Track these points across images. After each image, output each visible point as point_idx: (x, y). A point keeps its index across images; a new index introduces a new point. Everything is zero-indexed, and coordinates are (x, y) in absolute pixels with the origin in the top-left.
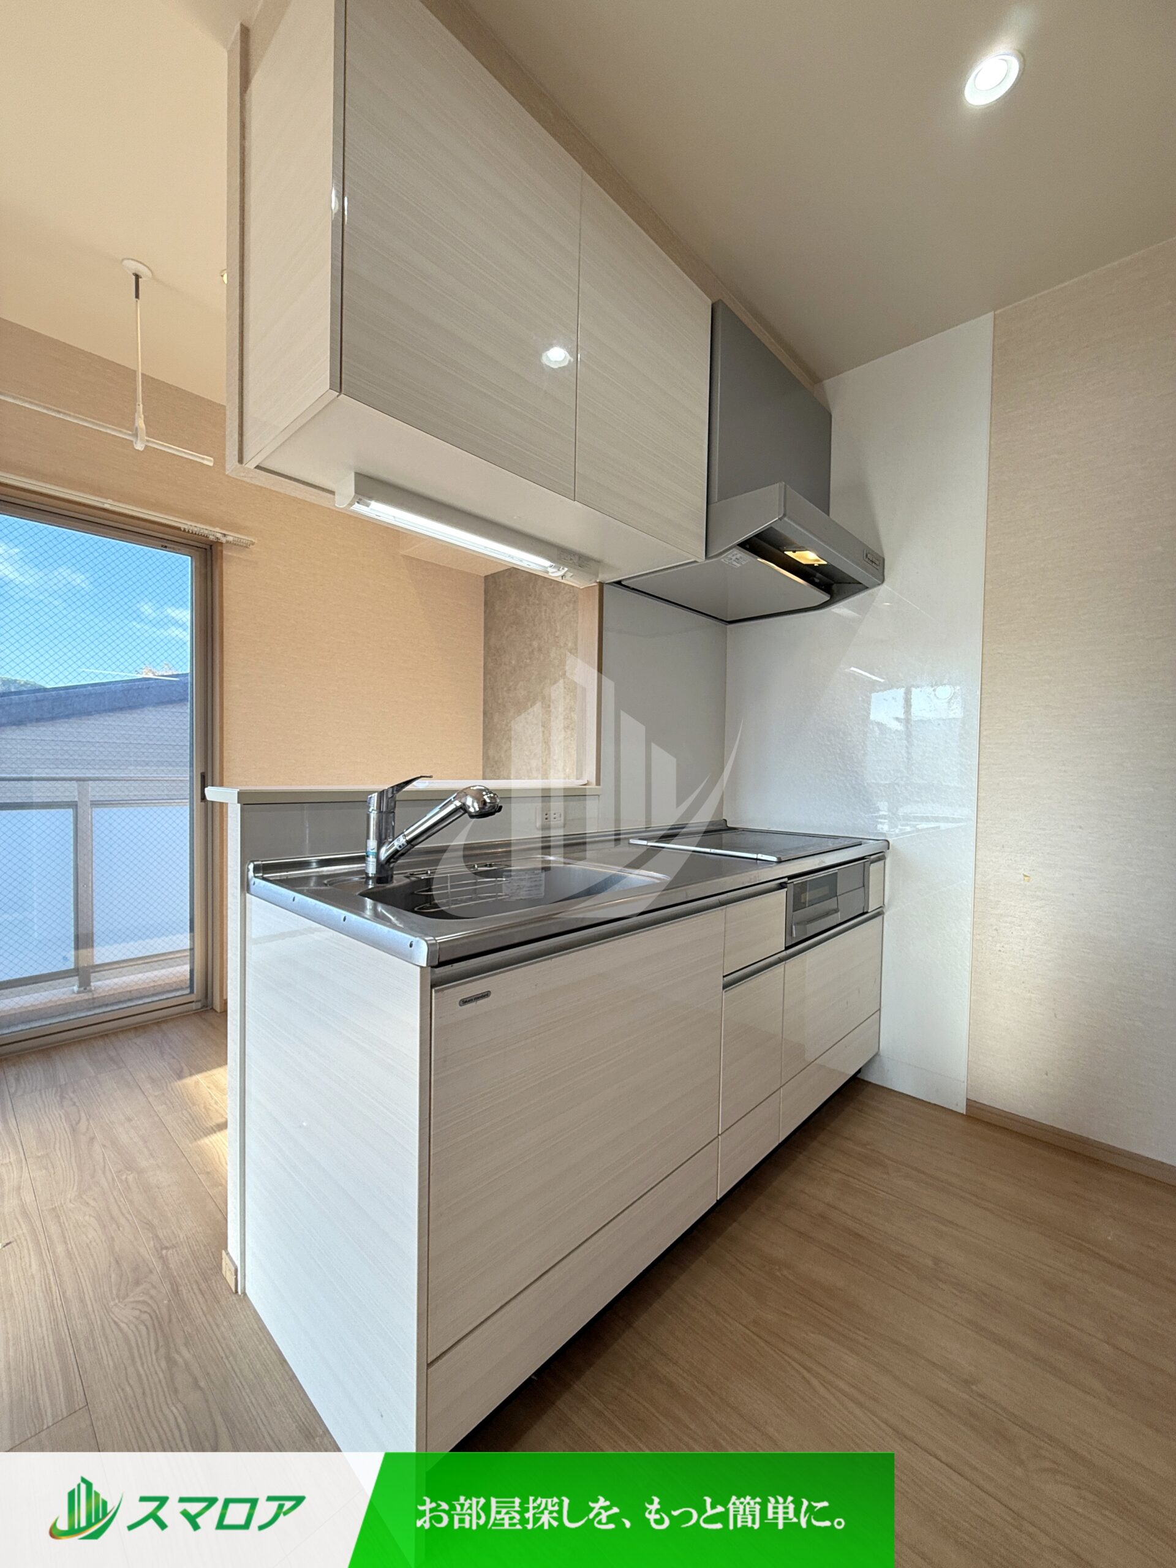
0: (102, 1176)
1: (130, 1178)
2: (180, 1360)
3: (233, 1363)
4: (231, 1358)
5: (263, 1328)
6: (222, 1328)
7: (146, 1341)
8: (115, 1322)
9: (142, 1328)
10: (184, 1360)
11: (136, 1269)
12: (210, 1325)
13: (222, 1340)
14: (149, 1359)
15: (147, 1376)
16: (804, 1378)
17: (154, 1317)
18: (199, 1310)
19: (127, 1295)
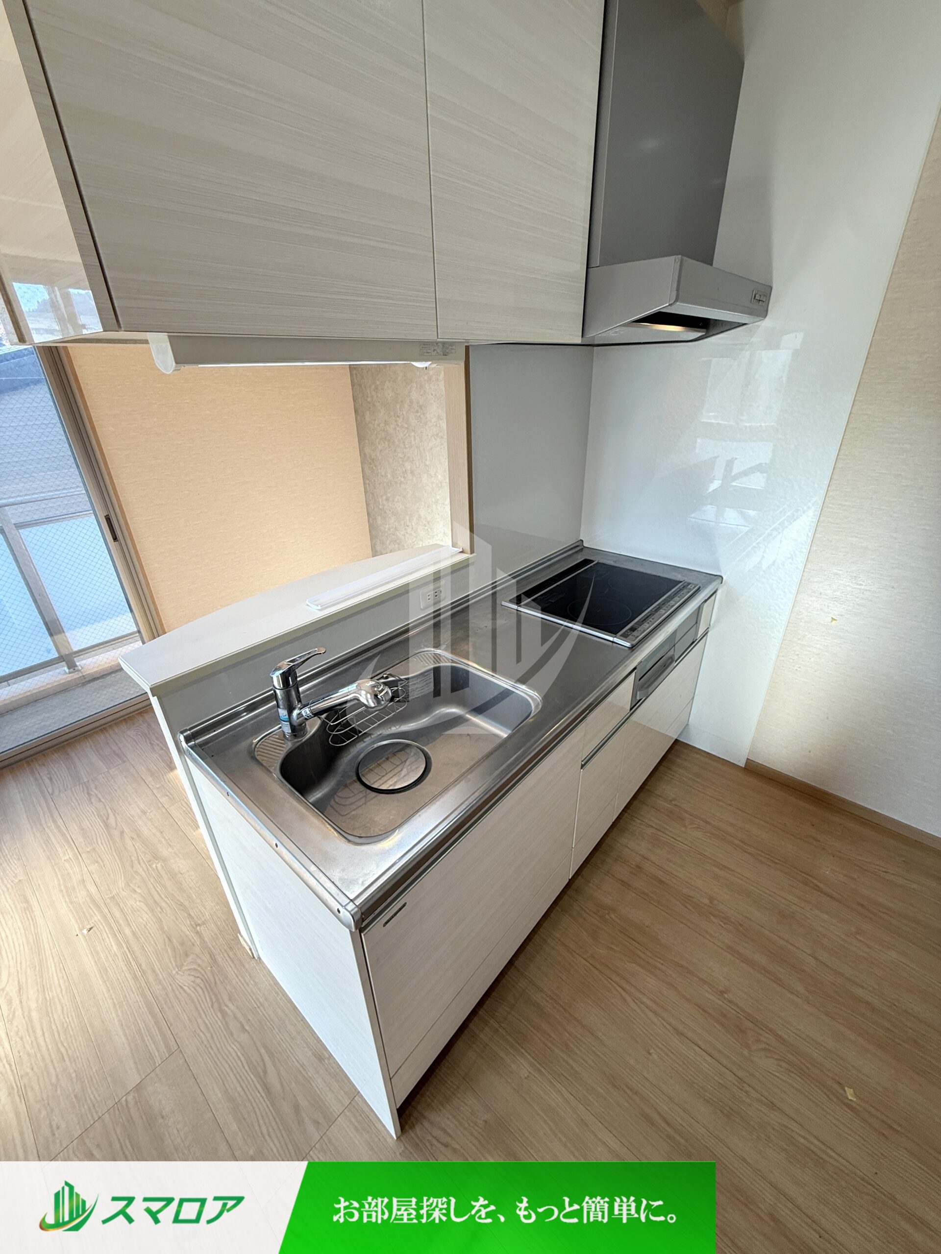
0: (139, 866)
1: (159, 865)
2: (229, 1012)
3: (263, 1011)
4: (261, 1008)
5: (277, 984)
6: (251, 986)
7: (204, 999)
8: (181, 987)
9: (198, 989)
10: (232, 1011)
11: (182, 944)
12: (243, 985)
13: (252, 995)
14: (209, 1011)
15: (210, 1023)
16: (621, 995)
17: (204, 979)
18: (233, 973)
19: (183, 965)
